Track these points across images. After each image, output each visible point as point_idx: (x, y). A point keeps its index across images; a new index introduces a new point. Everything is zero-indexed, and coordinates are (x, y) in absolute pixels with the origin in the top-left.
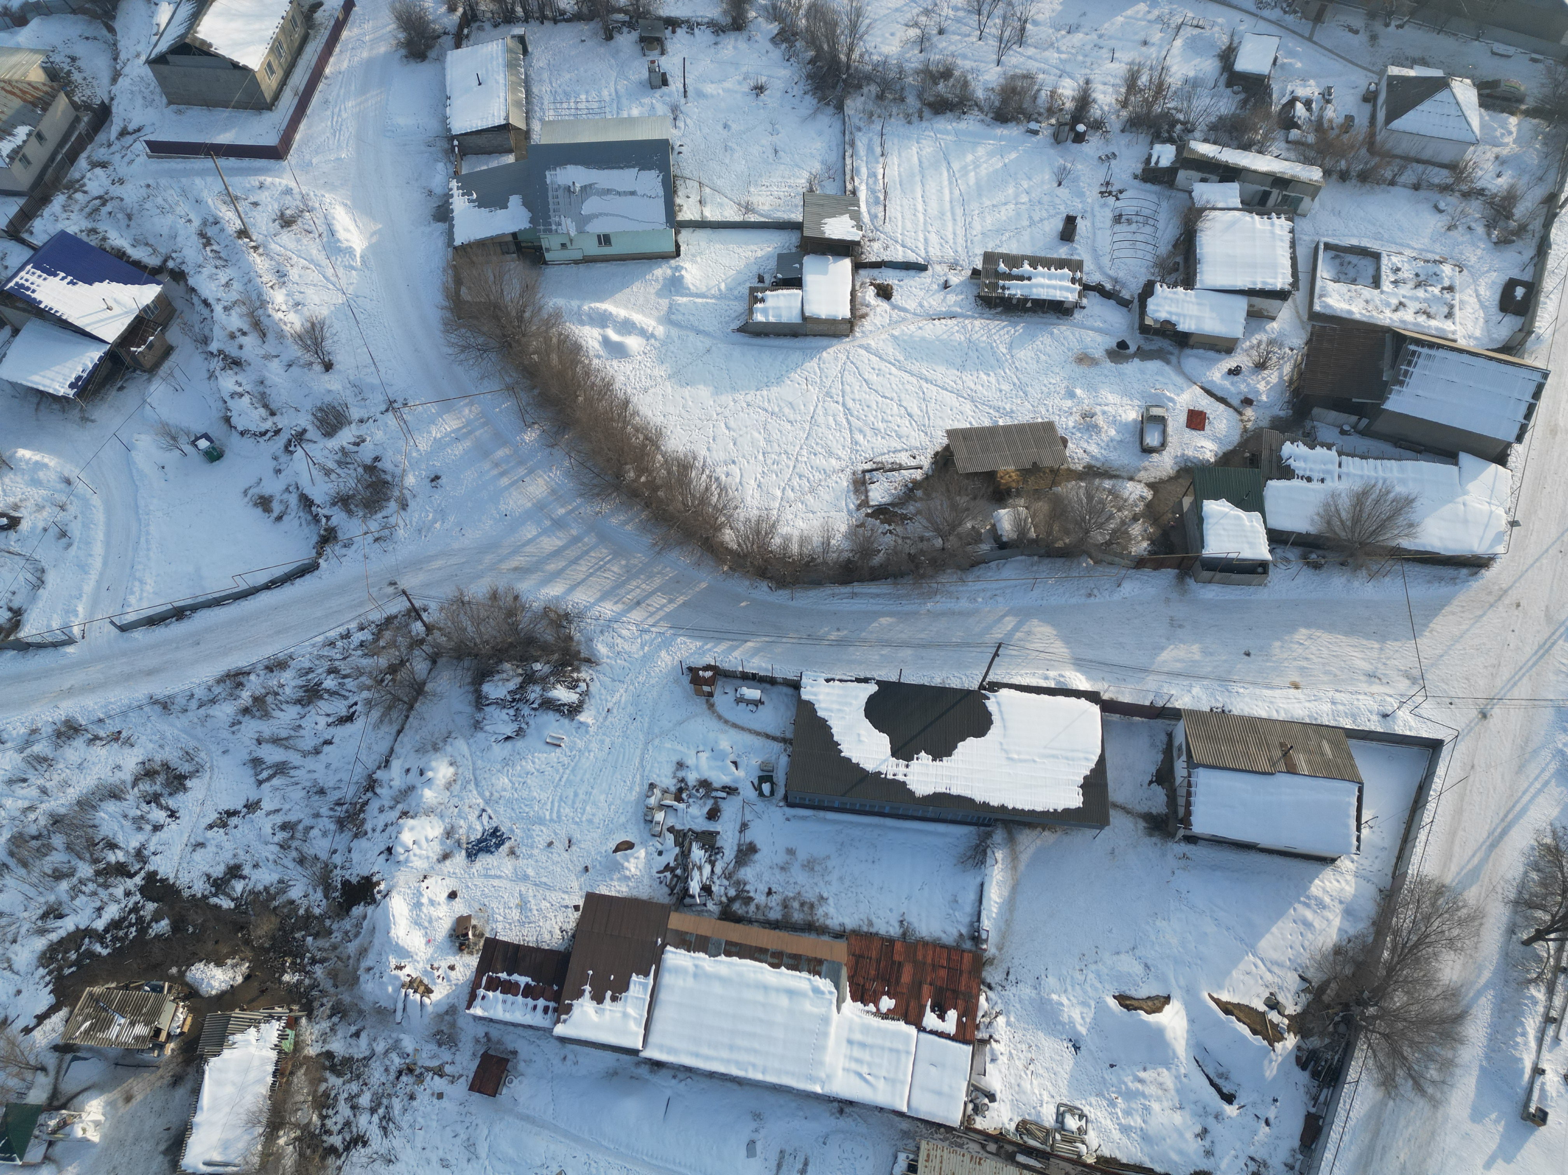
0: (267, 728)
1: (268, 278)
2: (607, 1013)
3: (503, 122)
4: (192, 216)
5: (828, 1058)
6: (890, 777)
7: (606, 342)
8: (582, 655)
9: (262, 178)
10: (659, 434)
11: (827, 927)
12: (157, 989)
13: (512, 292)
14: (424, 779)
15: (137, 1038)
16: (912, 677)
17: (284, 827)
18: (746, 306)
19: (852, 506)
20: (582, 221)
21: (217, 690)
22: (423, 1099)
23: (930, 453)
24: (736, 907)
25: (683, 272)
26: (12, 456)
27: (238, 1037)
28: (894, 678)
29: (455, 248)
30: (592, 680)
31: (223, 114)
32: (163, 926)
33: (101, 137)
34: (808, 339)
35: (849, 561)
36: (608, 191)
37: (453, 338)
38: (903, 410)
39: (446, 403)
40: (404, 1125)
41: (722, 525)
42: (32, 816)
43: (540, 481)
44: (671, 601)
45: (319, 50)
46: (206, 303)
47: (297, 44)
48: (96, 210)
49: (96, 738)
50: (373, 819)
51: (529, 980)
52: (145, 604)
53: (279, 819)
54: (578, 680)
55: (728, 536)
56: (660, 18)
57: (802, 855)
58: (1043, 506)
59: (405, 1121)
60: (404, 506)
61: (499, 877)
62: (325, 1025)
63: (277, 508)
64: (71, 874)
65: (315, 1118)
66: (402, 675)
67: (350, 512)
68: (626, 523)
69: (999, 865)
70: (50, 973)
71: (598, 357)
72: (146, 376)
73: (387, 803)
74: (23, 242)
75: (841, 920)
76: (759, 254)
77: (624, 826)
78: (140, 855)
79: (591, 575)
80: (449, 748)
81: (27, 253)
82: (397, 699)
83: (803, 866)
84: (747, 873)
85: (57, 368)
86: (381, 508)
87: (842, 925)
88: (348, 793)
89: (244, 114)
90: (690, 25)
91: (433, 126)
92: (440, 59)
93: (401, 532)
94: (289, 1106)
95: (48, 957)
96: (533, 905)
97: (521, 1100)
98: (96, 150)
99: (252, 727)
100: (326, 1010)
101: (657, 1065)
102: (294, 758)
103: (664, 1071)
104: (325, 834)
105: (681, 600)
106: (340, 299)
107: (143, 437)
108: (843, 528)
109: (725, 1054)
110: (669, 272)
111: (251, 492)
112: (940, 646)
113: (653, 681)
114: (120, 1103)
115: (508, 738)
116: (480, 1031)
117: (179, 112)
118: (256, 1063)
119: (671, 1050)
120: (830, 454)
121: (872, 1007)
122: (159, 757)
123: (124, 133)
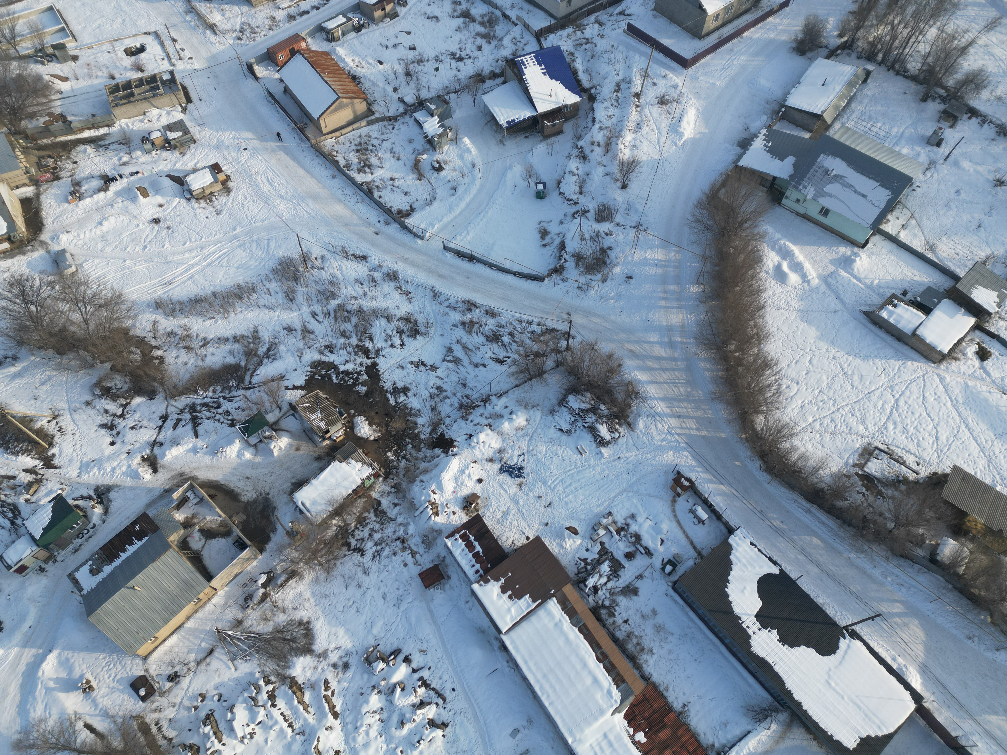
0: (466, 338)
1: (632, 125)
2: (502, 601)
3: (819, 113)
4: (621, 73)
5: (587, 731)
6: (744, 625)
7: (778, 268)
8: (629, 420)
9: (668, 72)
10: (767, 337)
11: (641, 667)
12: (341, 414)
13: (748, 207)
14: (510, 417)
15: (319, 427)
16: (805, 585)
17: (439, 388)
18: (881, 302)
19: (851, 461)
20: (820, 193)
21: (460, 305)
22: (397, 560)
23: (932, 470)
24: (603, 612)
25: (858, 259)
26: (461, 139)
27: (353, 462)
28: (793, 576)
29: (737, 166)
30: (624, 436)
31: (675, 28)
32: (363, 389)
33: (610, 10)
34: (906, 347)
35: (822, 490)
36: (850, 186)
37: (697, 213)
38: (934, 432)
39: (666, 243)
40: (383, 563)
41: (761, 412)
42: (353, 302)
43: (680, 316)
44: (697, 429)
45: (750, 20)
46: (594, 120)
47: (741, 11)
48: (581, 45)
49: (400, 288)
50: (475, 415)
51: (481, 550)
52: (461, 244)
53: (439, 383)
54: (616, 430)
55: (760, 421)
56: (967, 105)
57: (660, 619)
58: (983, 560)
59: (384, 561)
60: (604, 280)
61: (506, 491)
62: (387, 489)
63: (548, 240)
64: (348, 338)
65: (353, 524)
66: (539, 361)
67: (577, 265)
68: (708, 370)
69: (769, 732)
70: (311, 372)
71: (767, 273)
72: (541, 138)
73: (486, 414)
74: (539, 41)
75: (652, 671)
76: (916, 278)
77: (580, 521)
78: (378, 351)
79: (667, 383)
80: (531, 412)
81: (537, 48)
82: (528, 370)
83: (655, 625)
84: (623, 601)
85: (508, 110)
86: (593, 274)
87: (651, 675)
88: (475, 396)
89: (685, 34)
90: (984, 119)
91: (778, 93)
92: (812, 60)
93: (592, 292)
94: (348, 509)
95: (316, 365)
96: (510, 518)
97: (435, 601)
98: (603, 16)
99: (460, 333)
100: (393, 483)
101: (504, 648)
102: (466, 361)
103: (505, 654)
104: (451, 405)
105: (704, 433)
106: (657, 156)
107: (518, 166)
108: (835, 469)
109: (539, 676)
110: (849, 253)
111: (542, 224)
112: (839, 583)
113: (653, 462)
114: (294, 448)
115: (561, 430)
116: (443, 553)
117: (655, 16)
118: (351, 479)
119: (516, 647)
120: (863, 422)
121: (631, 731)
122: (417, 316)
123: (622, 13)
